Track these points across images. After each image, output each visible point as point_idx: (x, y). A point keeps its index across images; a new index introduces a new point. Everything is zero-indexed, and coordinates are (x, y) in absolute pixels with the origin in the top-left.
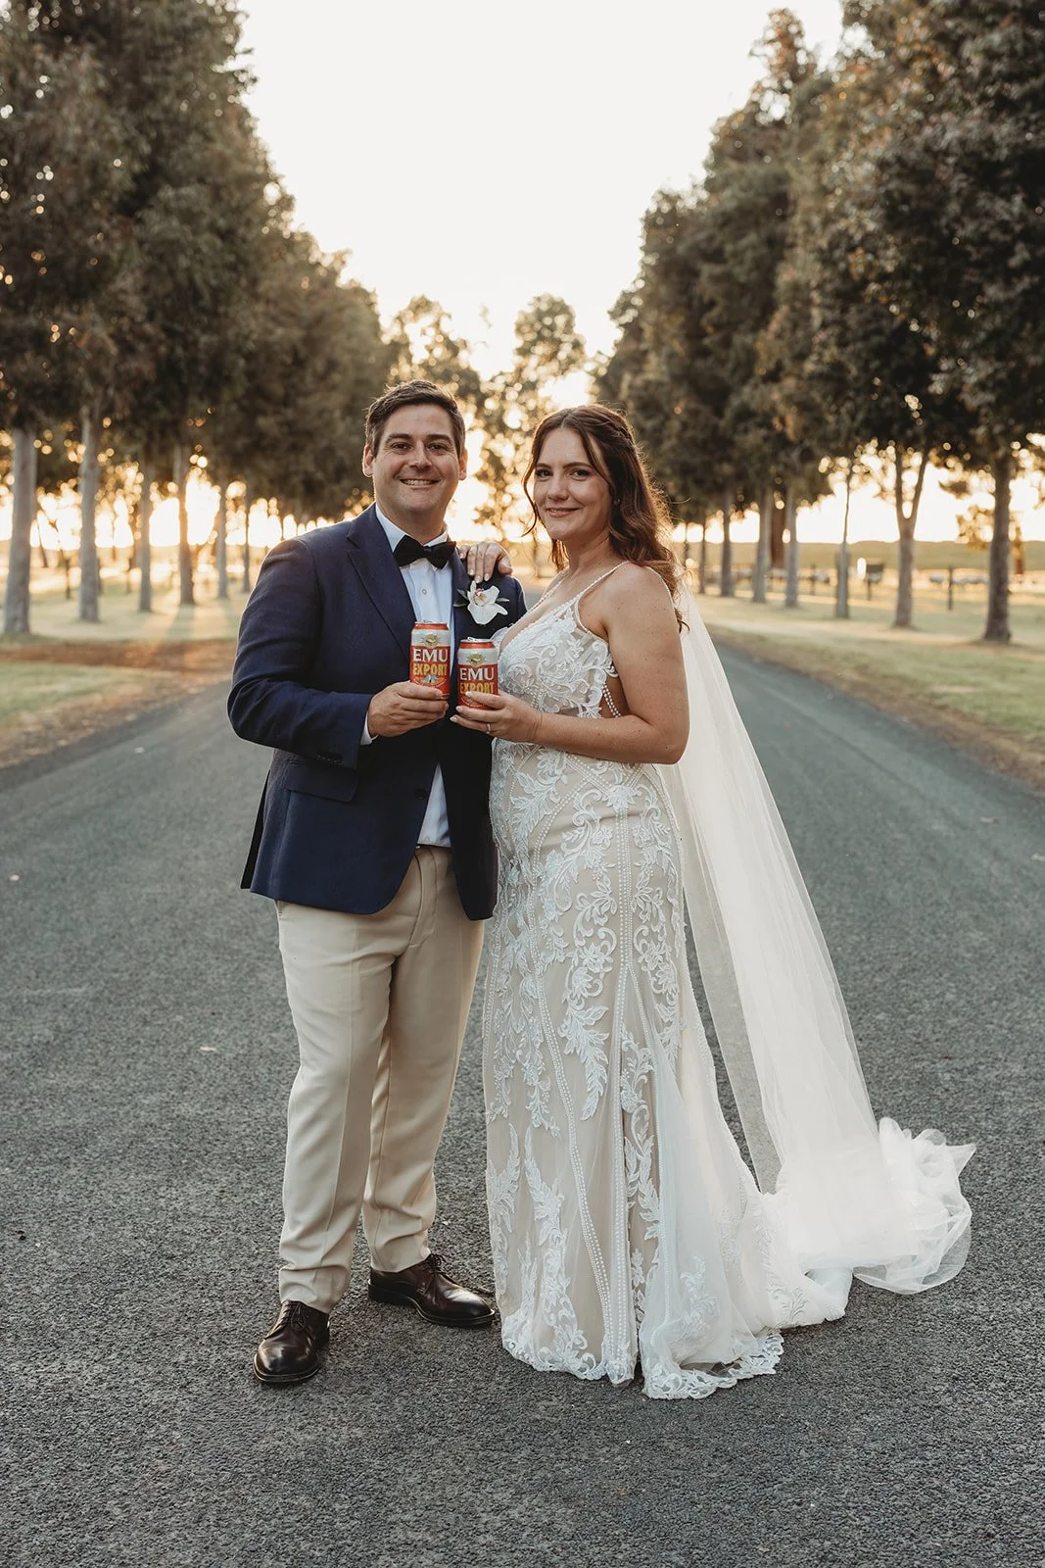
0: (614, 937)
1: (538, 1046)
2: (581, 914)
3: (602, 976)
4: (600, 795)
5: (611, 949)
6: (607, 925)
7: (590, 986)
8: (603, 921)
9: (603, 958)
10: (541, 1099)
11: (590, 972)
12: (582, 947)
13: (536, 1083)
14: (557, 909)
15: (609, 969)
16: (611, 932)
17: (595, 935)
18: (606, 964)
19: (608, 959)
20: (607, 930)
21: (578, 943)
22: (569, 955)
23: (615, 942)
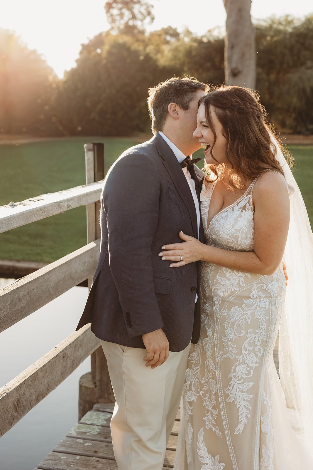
0: (262, 350)
1: (214, 393)
2: (248, 340)
3: (254, 368)
4: (265, 287)
5: (260, 356)
6: (260, 345)
7: (247, 373)
8: (258, 343)
9: (256, 360)
10: (212, 417)
11: (248, 366)
12: (246, 354)
13: (210, 409)
14: (235, 334)
15: (257, 365)
16: (261, 348)
17: (254, 349)
18: (256, 363)
19: (257, 360)
20: (260, 347)
21: (243, 352)
22: (237, 357)
23: (262, 353)
